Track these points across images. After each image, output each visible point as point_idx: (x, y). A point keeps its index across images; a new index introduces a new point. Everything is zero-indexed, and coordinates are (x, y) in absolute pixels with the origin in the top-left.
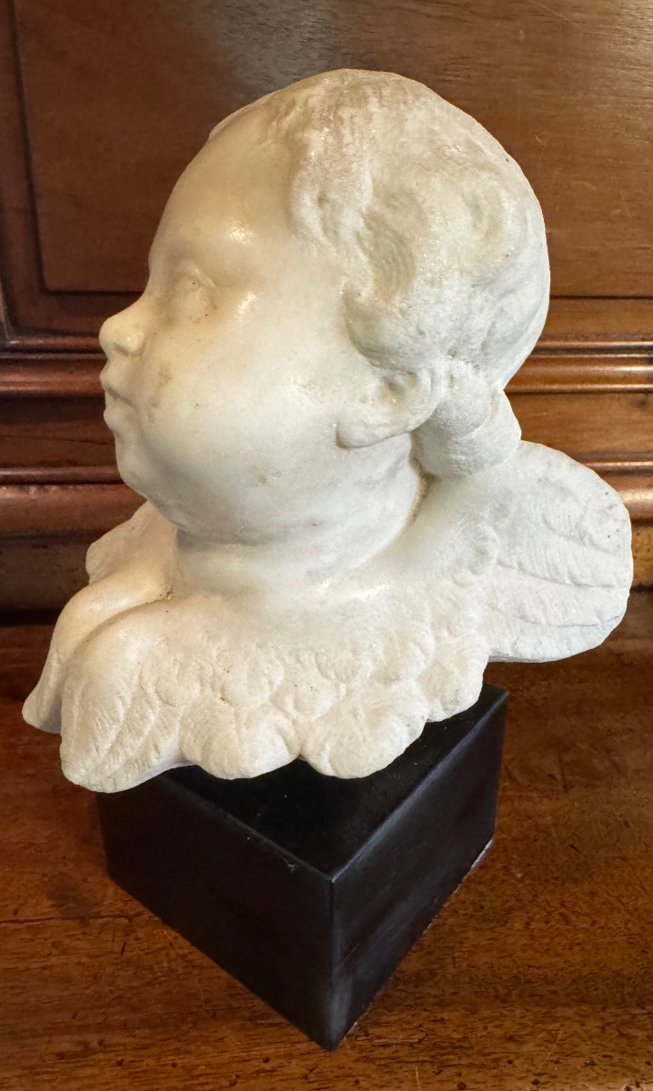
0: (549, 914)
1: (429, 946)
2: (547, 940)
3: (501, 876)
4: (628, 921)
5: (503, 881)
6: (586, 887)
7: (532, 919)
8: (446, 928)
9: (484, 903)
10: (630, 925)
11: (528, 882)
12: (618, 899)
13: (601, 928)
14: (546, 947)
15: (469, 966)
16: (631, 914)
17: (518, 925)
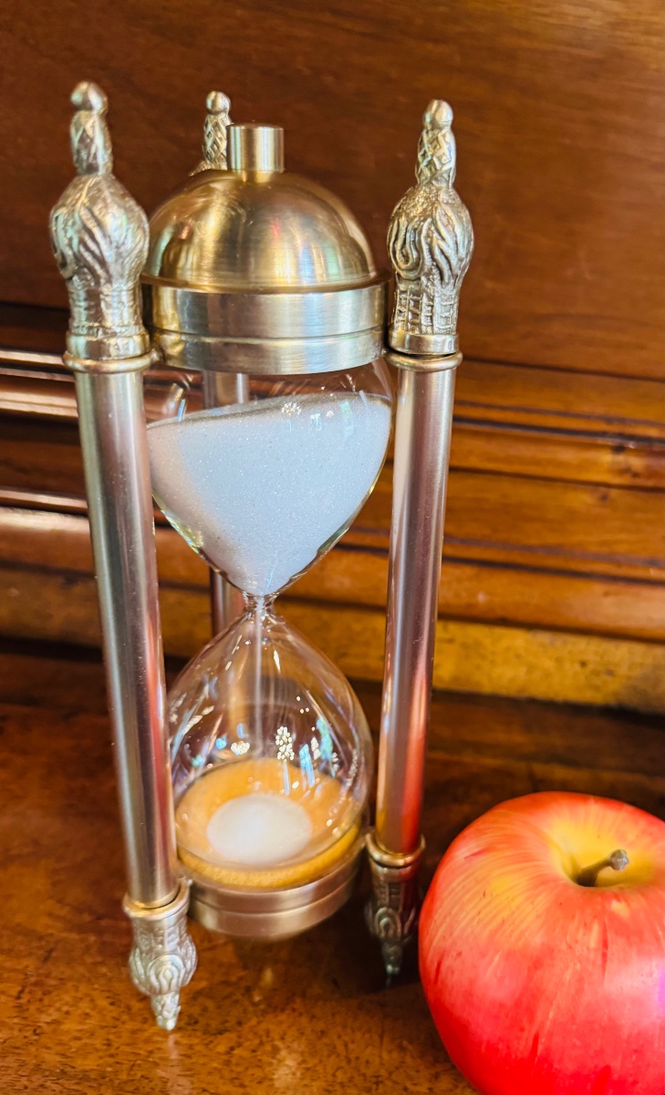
0: (262, 1043)
1: (118, 1048)
2: (240, 1069)
3: (238, 996)
4: (342, 1068)
5: (236, 1001)
6: (320, 1025)
7: (240, 1045)
8: (146, 1034)
9: (200, 1019)
10: (339, 1074)
11: (262, 1007)
12: (346, 1045)
13: (308, 1069)
14: (234, 1076)
15: (142, 1076)
16: (349, 1061)
17: (222, 1048)
